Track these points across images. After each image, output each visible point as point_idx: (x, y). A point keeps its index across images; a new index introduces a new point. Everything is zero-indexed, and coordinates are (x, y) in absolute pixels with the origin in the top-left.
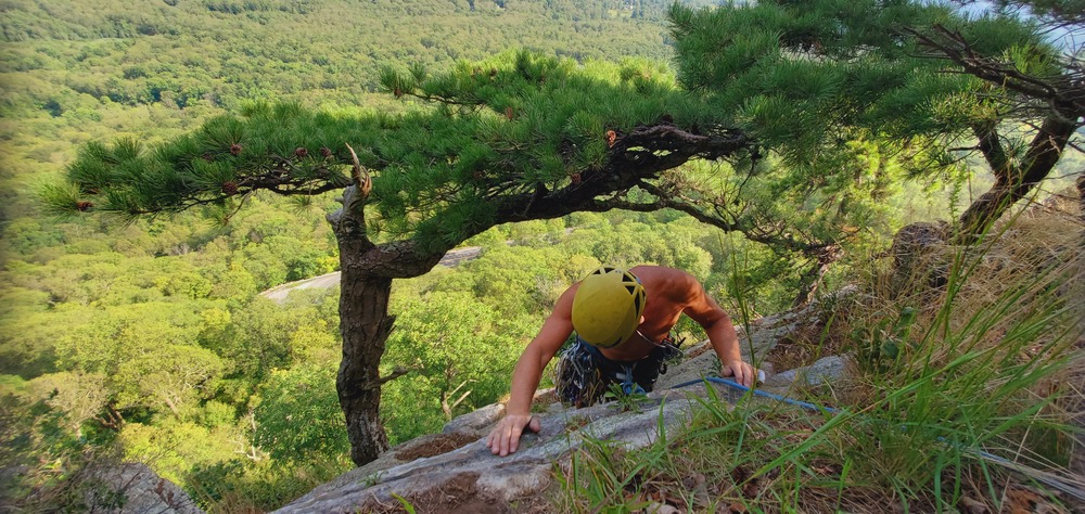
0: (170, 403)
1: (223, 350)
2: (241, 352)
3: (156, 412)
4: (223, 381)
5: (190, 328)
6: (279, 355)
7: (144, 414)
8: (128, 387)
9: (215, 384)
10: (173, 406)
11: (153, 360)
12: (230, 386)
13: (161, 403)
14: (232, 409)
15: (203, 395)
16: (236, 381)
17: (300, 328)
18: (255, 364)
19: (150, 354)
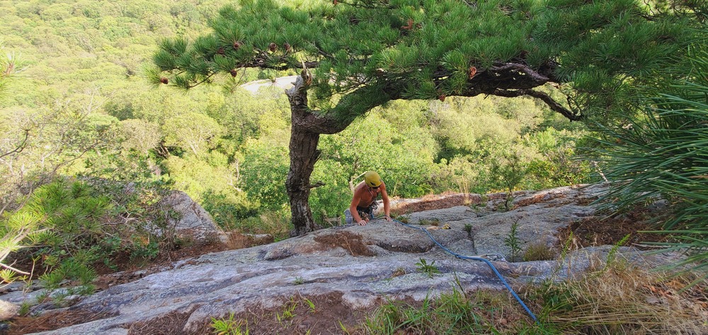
0: (193, 148)
1: (221, 120)
2: (230, 123)
3: (185, 151)
4: (221, 140)
5: (201, 103)
6: (253, 129)
7: (179, 151)
8: (171, 134)
9: (216, 141)
10: (194, 149)
11: (182, 119)
12: (225, 143)
13: (188, 147)
14: (226, 158)
15: (210, 146)
16: (228, 141)
17: (265, 113)
18: (238, 132)
19: (181, 116)
